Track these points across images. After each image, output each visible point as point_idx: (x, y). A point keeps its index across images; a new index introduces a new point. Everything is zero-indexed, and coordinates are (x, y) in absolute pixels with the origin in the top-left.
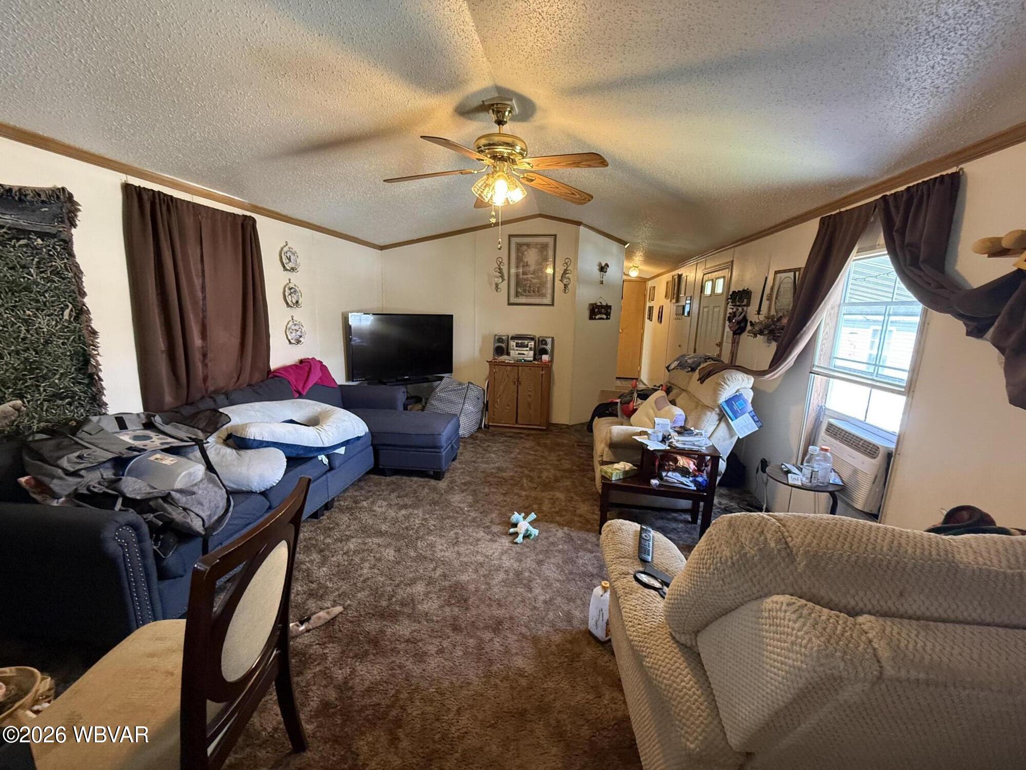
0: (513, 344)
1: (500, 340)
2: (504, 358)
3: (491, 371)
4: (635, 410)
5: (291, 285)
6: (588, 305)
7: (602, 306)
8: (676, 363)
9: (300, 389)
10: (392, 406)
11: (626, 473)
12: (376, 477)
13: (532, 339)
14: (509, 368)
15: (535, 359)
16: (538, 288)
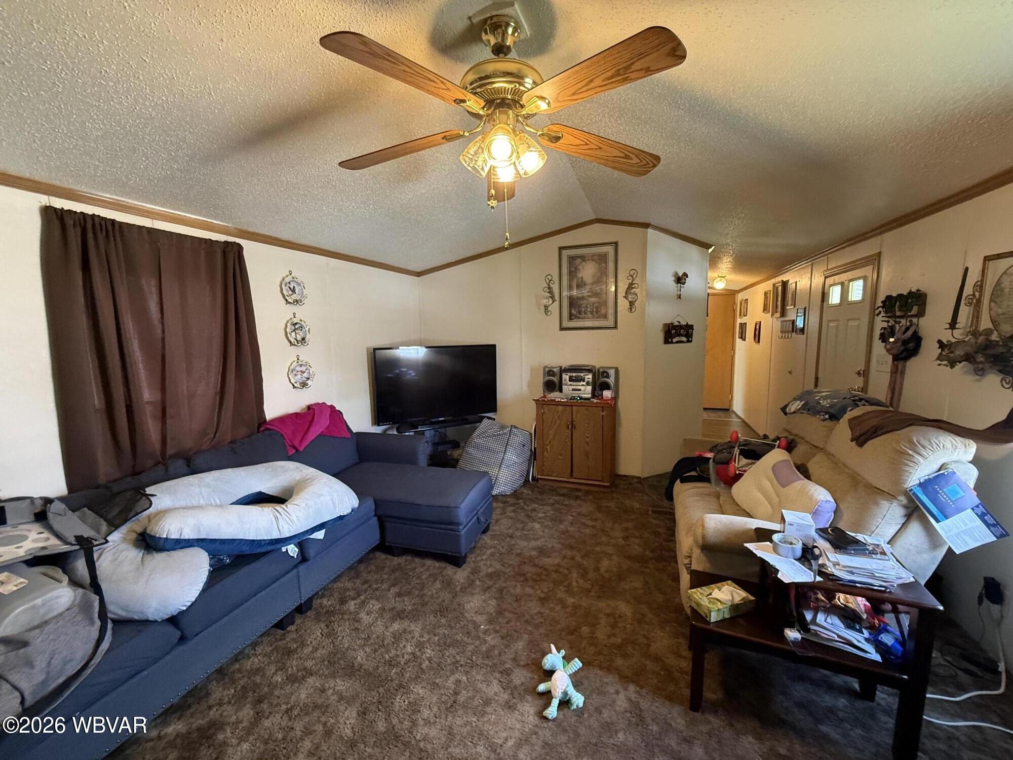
0: (566, 377)
1: (550, 372)
2: (555, 395)
3: (538, 410)
4: (738, 477)
5: (295, 321)
6: (661, 327)
7: (680, 327)
8: (797, 405)
9: (296, 443)
10: (411, 460)
11: (734, 607)
12: (383, 556)
13: (589, 371)
14: (560, 408)
15: (594, 396)
16: (597, 308)
